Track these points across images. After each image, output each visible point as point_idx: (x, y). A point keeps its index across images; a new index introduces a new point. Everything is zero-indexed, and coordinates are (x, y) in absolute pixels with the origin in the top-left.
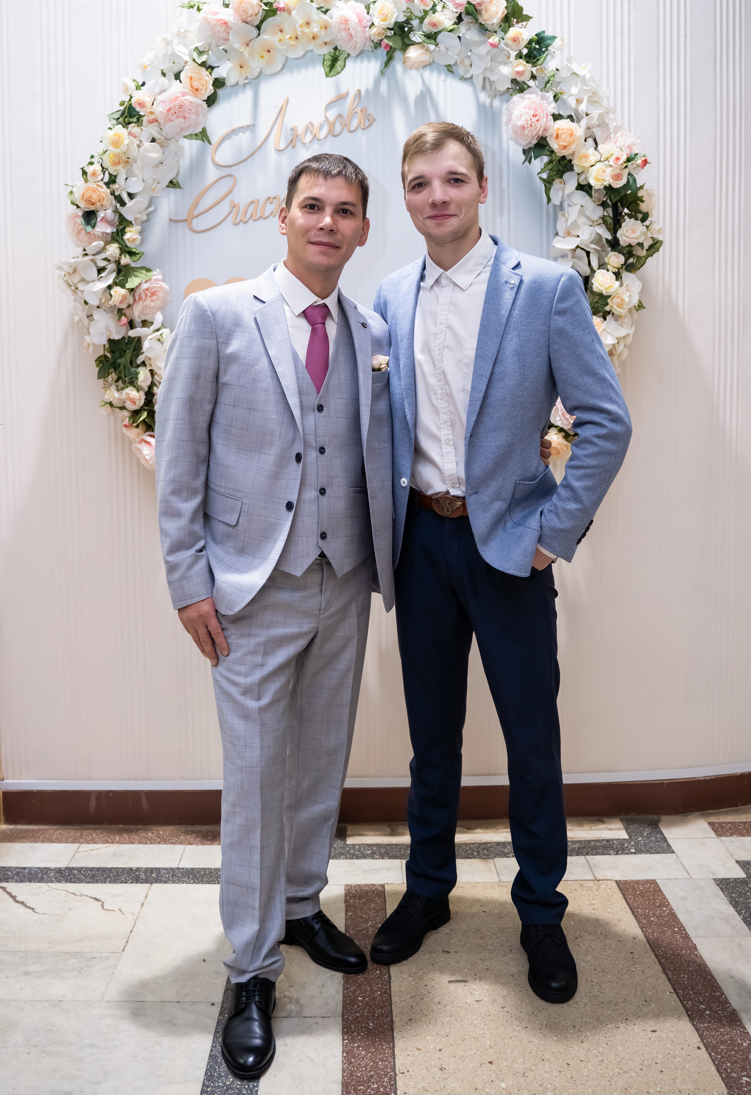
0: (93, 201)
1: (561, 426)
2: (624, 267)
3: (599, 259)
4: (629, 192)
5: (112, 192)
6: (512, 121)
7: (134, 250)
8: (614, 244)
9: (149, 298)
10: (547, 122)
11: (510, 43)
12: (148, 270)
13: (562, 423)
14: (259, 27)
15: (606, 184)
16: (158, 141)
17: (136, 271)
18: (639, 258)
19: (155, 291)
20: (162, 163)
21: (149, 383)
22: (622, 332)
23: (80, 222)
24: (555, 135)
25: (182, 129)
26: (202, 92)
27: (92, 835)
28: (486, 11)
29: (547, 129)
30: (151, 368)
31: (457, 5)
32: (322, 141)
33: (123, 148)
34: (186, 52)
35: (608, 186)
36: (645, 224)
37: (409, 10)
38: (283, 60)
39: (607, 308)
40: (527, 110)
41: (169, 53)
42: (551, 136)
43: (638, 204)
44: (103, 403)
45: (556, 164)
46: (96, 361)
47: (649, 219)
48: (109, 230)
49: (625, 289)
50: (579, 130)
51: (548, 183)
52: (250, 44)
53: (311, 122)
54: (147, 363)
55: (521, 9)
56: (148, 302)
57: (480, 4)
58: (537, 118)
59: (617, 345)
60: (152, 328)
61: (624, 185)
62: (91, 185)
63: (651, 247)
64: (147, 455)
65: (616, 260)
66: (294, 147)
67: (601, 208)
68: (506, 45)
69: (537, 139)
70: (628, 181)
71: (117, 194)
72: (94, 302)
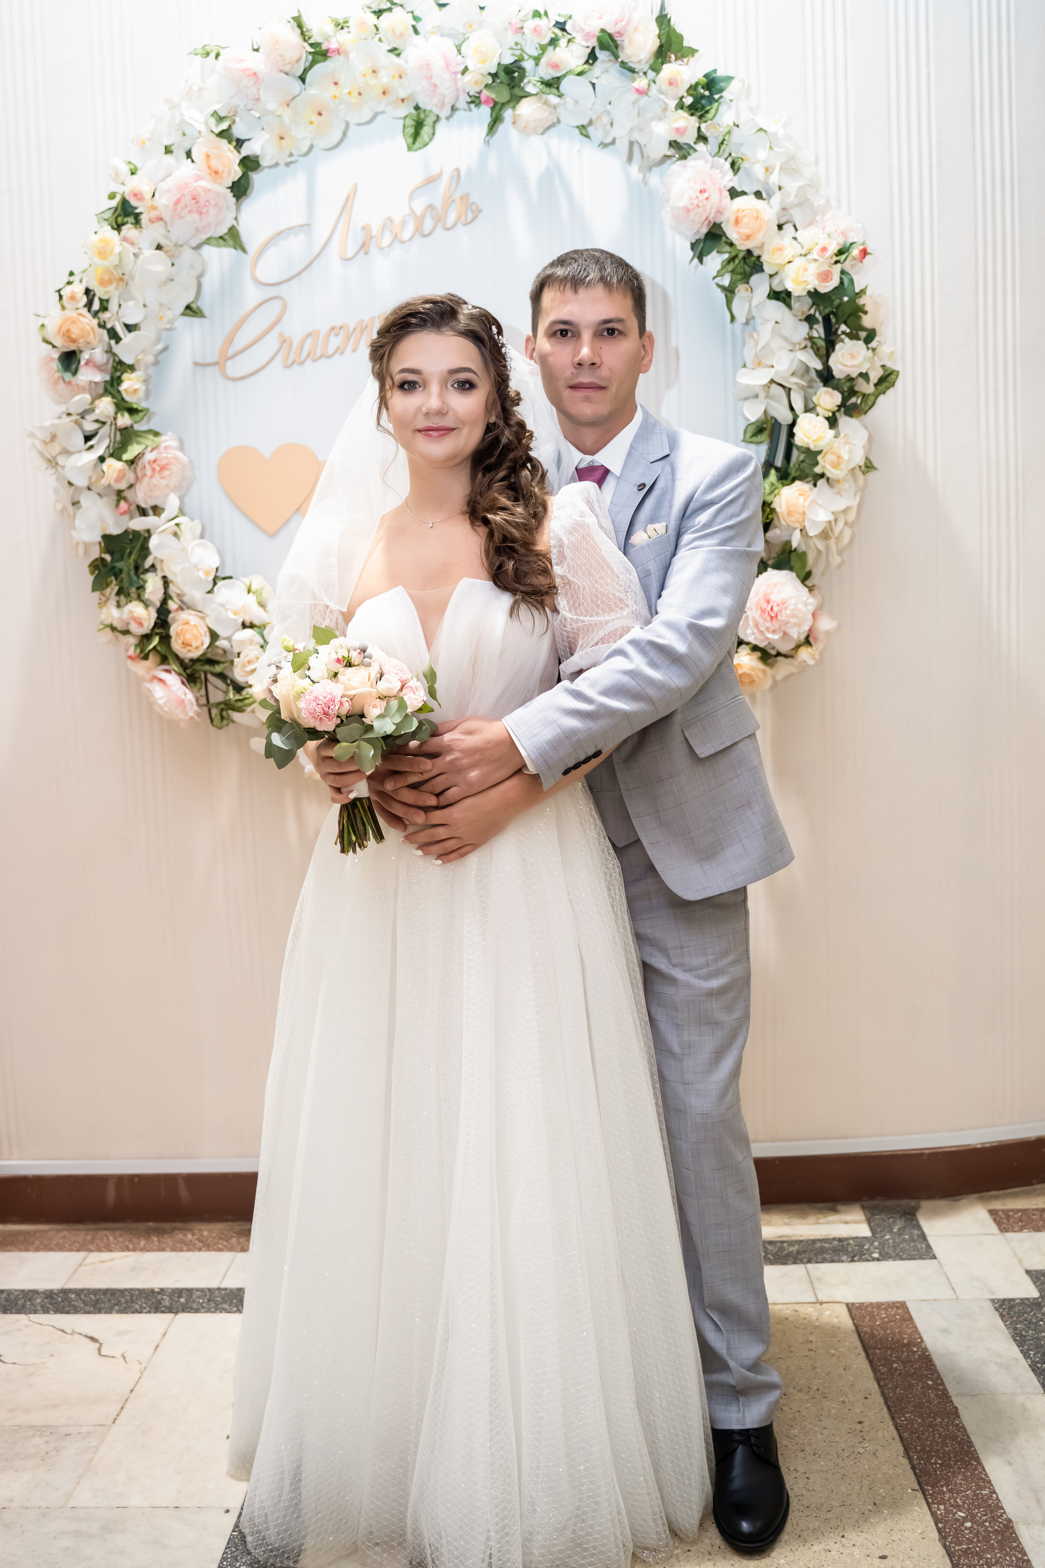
0: (73, 336)
1: (754, 642)
2: (843, 410)
3: (806, 400)
4: (846, 299)
5: (102, 323)
6: (672, 202)
7: (135, 406)
8: (826, 377)
9: (157, 476)
10: (721, 201)
11: (665, 87)
12: (156, 434)
13: (756, 638)
14: (302, 79)
15: (811, 288)
16: (165, 249)
17: (139, 436)
18: (866, 397)
19: (167, 464)
20: (172, 280)
21: (160, 595)
22: (841, 504)
23: (56, 368)
24: (733, 219)
25: (198, 230)
26: (224, 175)
27: (108, 1239)
28: (630, 43)
29: (721, 210)
30: (164, 574)
31: (587, 36)
32: (407, 243)
33: (114, 260)
34: (201, 118)
35: (812, 290)
36: (870, 346)
37: (519, 47)
38: (342, 127)
39: (818, 470)
40: (692, 184)
41: (177, 121)
42: (728, 220)
43: (860, 317)
44: (102, 627)
45: (740, 262)
46: (90, 566)
47: (877, 338)
48: (99, 378)
49: (843, 441)
50: (769, 211)
51: (729, 292)
52: (291, 104)
53: (389, 218)
54: (158, 566)
55: (680, 38)
56: (156, 479)
57: (620, 34)
58: (706, 195)
59: (833, 523)
60: (164, 516)
61: (835, 288)
62: (70, 313)
63: (881, 381)
64: (160, 698)
65: (828, 399)
66: (366, 253)
67: (805, 326)
68: (661, 92)
69: (708, 226)
70: (842, 283)
71: (109, 326)
72: (81, 482)
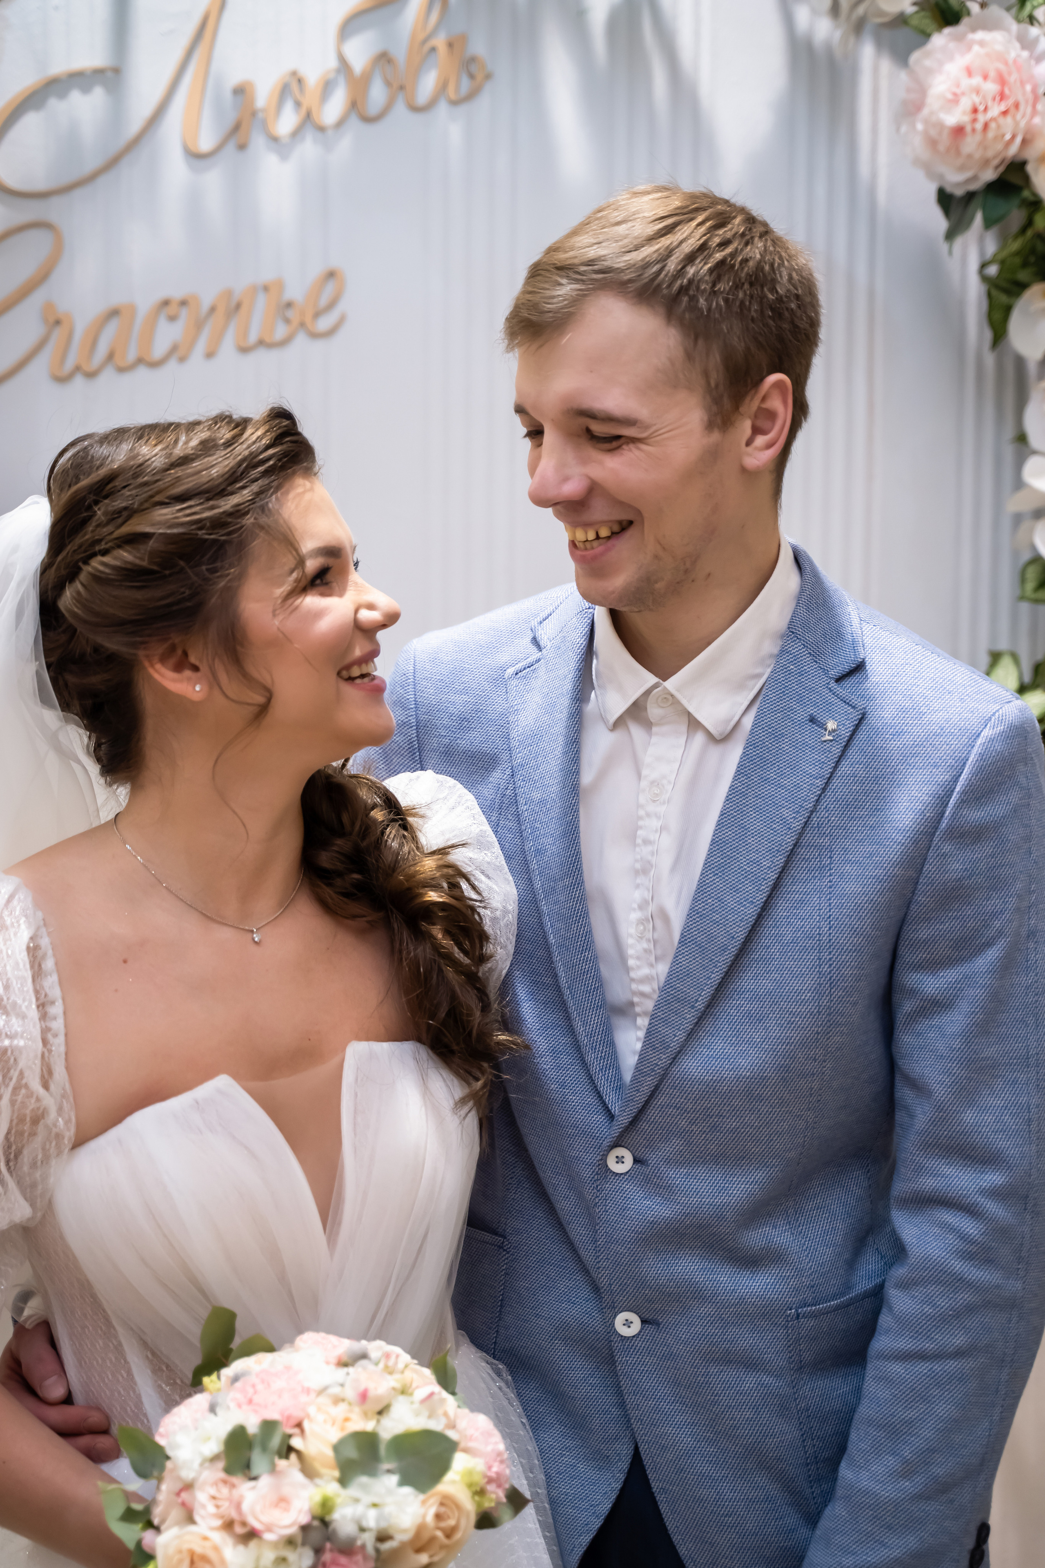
6: (925, 111)
10: (1032, 118)
29: (1029, 137)
32: (330, 132)
40: (977, 80)
42: (1040, 158)
45: (1033, 236)
53: (294, 73)
58: (1005, 104)
66: (242, 147)
69: (997, 167)
